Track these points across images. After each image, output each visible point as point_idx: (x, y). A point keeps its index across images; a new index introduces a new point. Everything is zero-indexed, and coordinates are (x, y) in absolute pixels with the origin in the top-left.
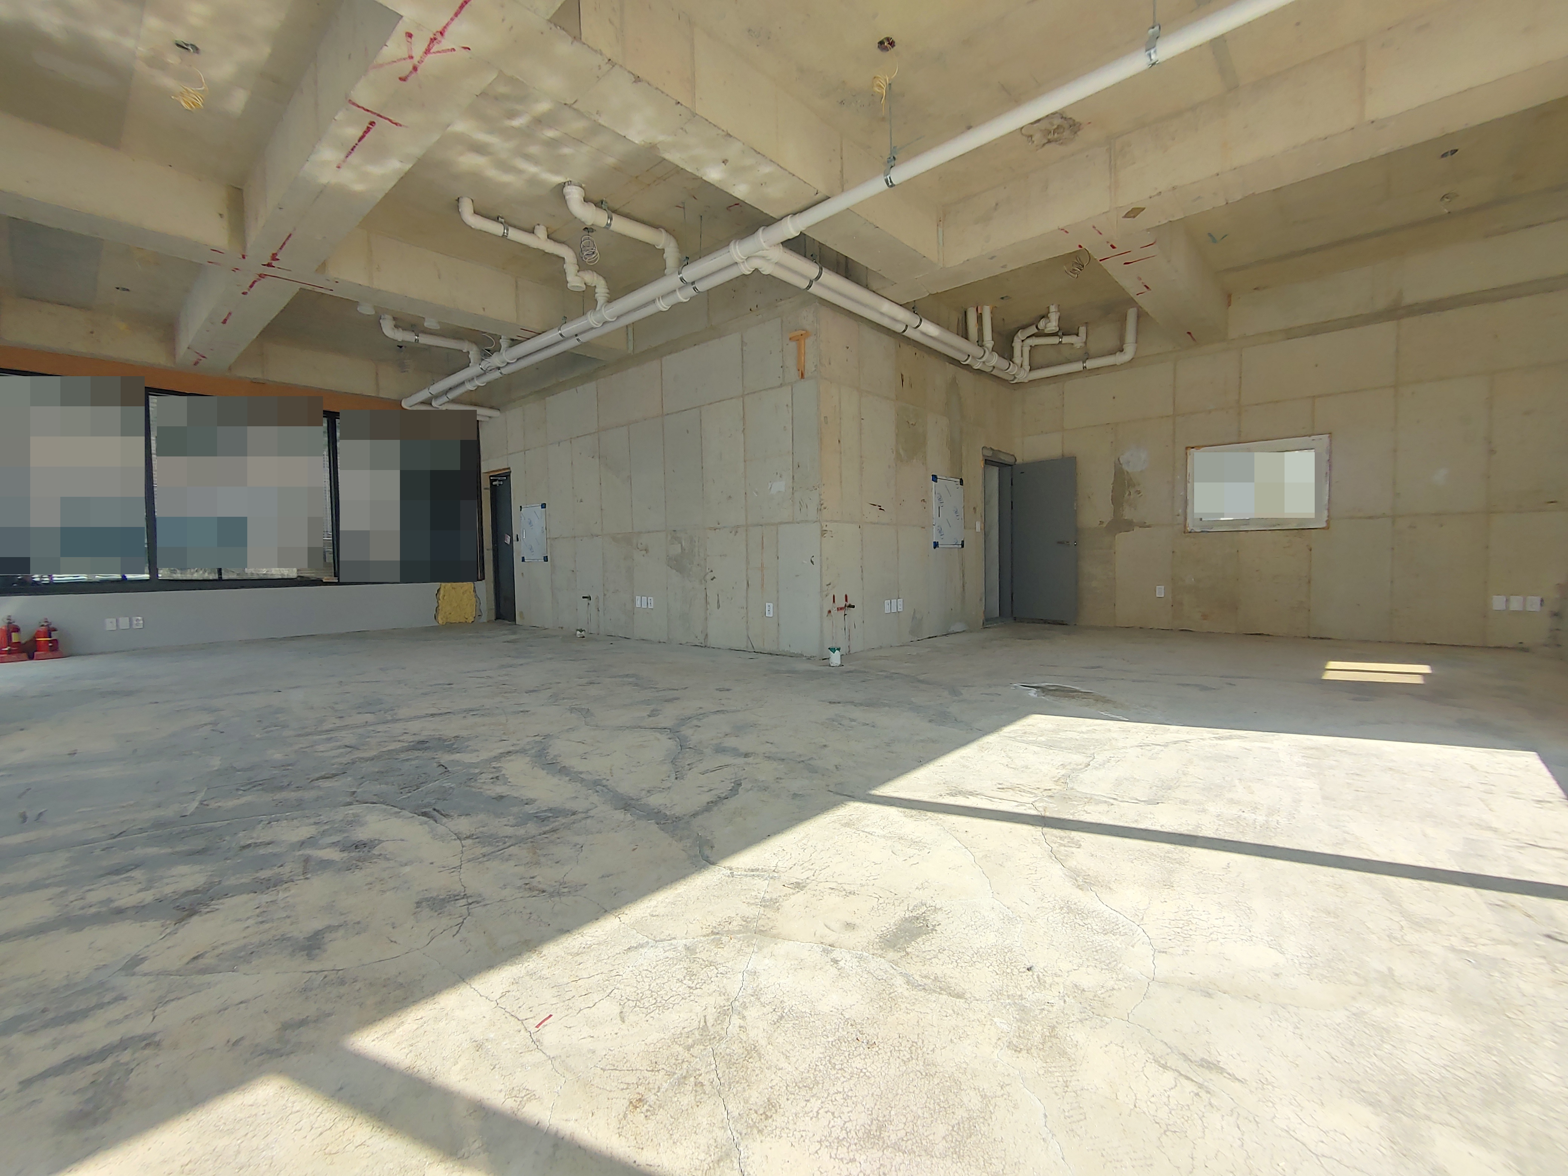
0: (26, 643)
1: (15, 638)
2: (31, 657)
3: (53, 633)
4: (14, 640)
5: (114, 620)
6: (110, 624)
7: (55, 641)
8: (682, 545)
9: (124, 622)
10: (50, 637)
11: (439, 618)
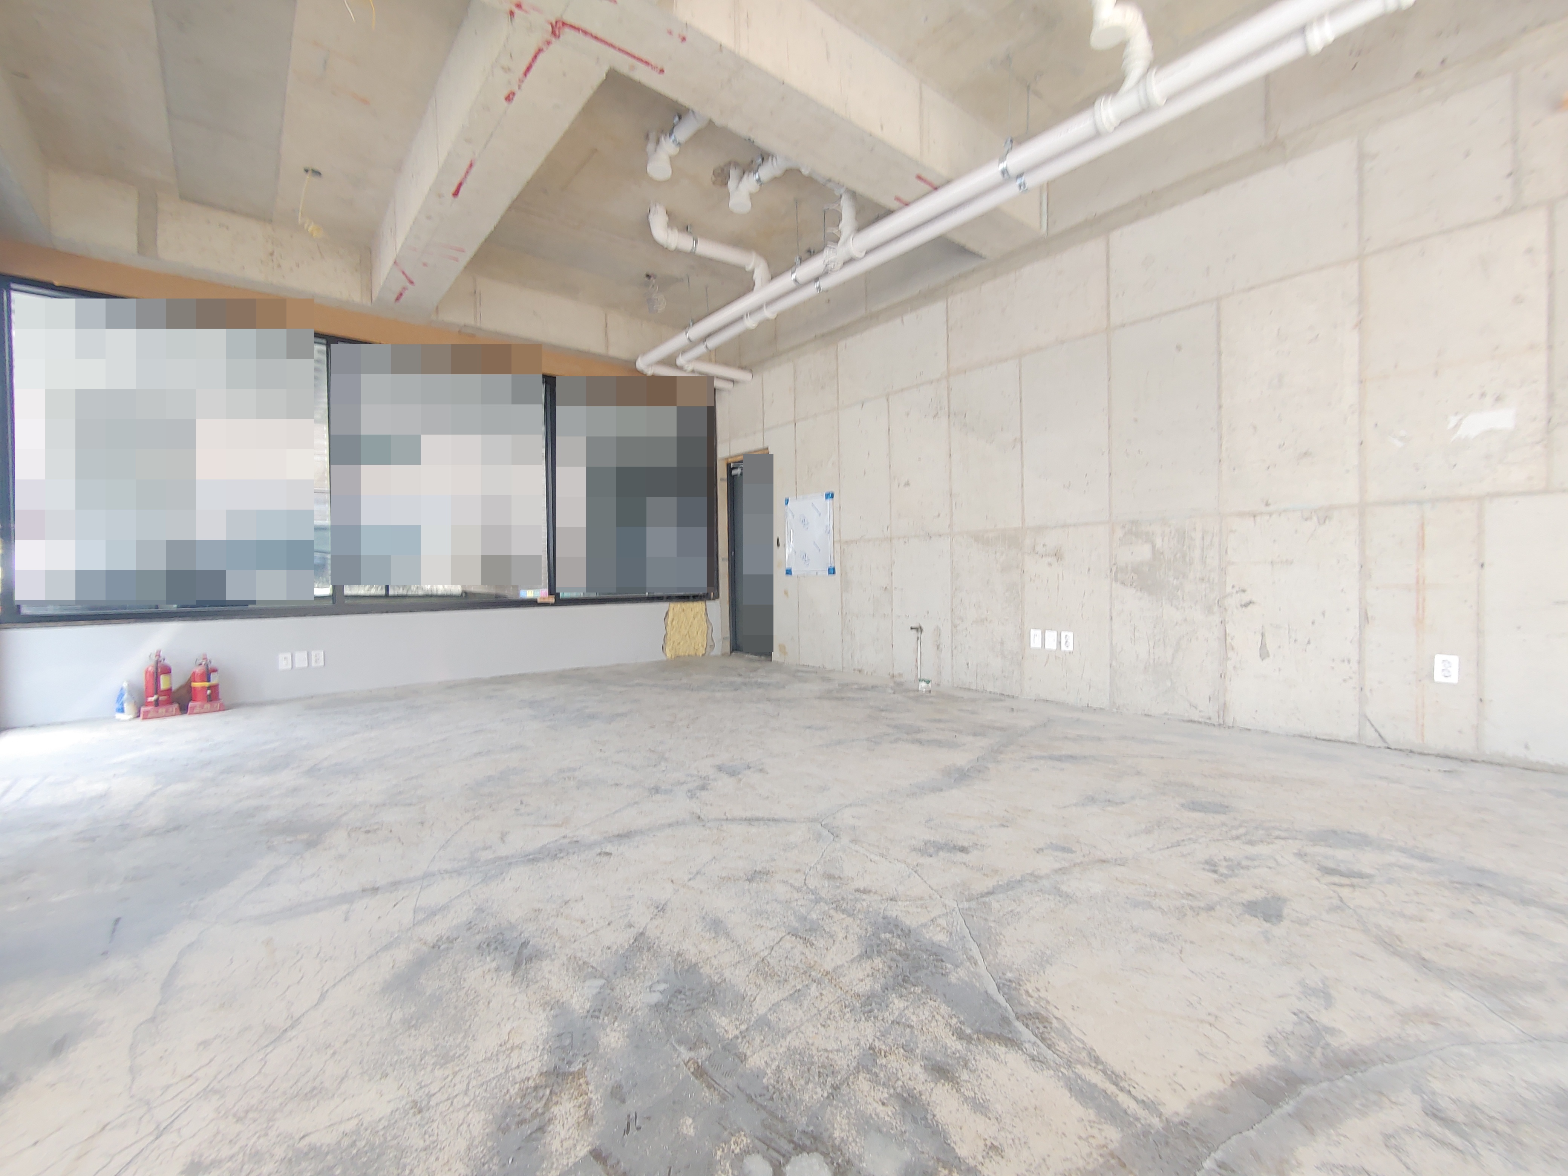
0: (178, 690)
1: (164, 683)
2: (183, 709)
3: (212, 675)
4: (163, 686)
5: (289, 656)
6: (284, 662)
7: (214, 688)
8: (1154, 547)
9: (301, 659)
10: (209, 681)
11: (667, 650)
